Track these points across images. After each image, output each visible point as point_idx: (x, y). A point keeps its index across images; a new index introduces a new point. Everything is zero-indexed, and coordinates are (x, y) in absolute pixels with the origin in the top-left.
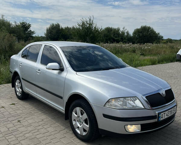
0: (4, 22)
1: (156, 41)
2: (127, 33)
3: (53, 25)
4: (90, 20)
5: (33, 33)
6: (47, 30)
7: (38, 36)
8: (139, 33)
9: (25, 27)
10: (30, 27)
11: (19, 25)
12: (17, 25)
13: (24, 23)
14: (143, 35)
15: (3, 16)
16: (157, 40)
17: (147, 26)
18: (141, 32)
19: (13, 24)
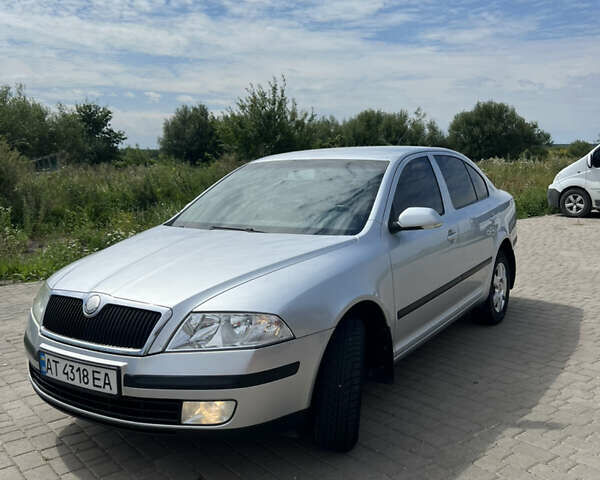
0: (25, 107)
1: (527, 150)
2: (432, 127)
3: (185, 109)
4: (275, 89)
5: (119, 137)
6: (167, 129)
7: (135, 147)
8: (470, 128)
9: (93, 120)
10: (109, 119)
11: (74, 115)
12: (64, 116)
13: (89, 107)
14: (483, 133)
15: (21, 86)
16: (533, 147)
17: (496, 104)
18: (477, 124)
19: (53, 112)
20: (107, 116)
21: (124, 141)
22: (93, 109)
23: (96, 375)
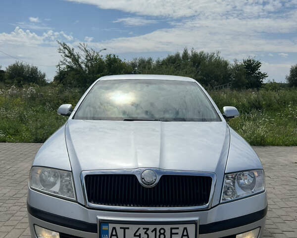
5: (264, 76)
9: (251, 68)
10: (259, 67)
11: (242, 65)
12: (237, 65)
13: (250, 61)
20: (258, 65)
21: (266, 78)
22: (252, 62)
23: (174, 231)
